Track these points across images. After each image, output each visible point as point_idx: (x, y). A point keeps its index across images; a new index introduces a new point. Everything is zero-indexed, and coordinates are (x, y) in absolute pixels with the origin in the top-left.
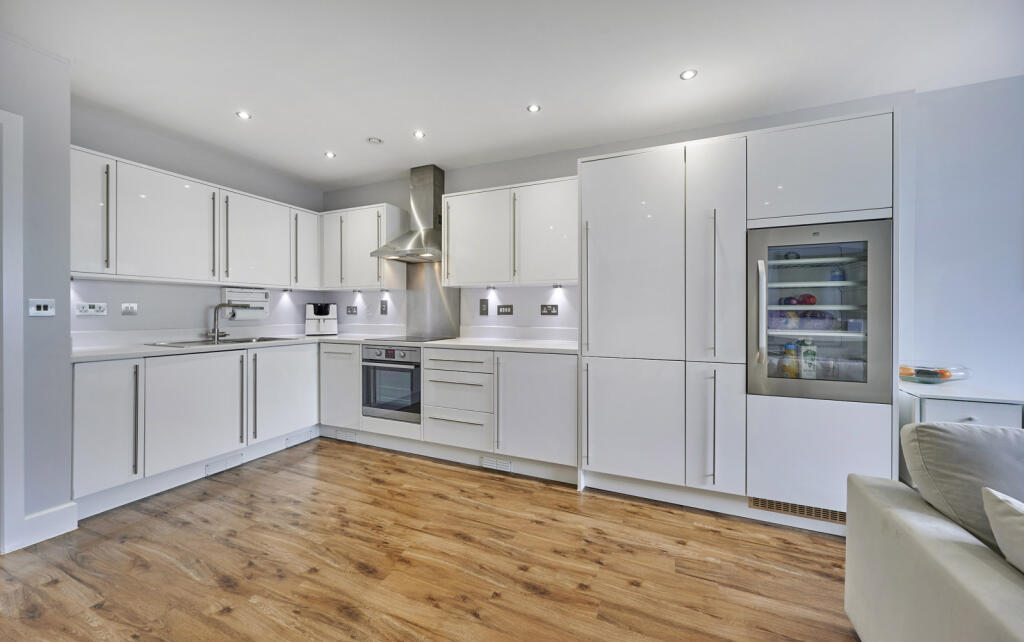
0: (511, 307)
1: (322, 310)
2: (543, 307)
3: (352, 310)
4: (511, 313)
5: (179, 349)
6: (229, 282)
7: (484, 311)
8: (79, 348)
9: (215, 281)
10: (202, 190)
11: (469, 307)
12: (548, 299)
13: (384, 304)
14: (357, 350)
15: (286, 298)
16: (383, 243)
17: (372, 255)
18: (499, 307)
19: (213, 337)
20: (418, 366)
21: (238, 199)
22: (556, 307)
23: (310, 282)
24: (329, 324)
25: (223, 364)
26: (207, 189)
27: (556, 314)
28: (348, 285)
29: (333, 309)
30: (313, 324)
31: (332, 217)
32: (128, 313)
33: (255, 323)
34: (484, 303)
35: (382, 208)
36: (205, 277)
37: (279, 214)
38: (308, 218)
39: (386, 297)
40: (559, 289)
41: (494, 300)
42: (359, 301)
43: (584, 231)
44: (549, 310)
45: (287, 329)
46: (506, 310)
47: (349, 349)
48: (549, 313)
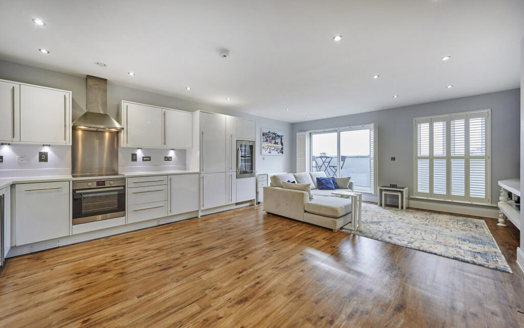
0: (150, 157)
2: (165, 157)
4: (150, 160)
7: (134, 159)
12: (168, 154)
18: (143, 157)
20: (124, 187)
22: (171, 157)
27: (171, 160)
34: (134, 155)
39: (46, 150)
40: (172, 151)
41: (140, 154)
44: (168, 159)
46: (147, 159)
48: (168, 160)
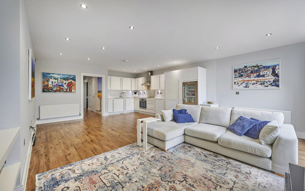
1: (135, 93)
3: (140, 93)
5: (117, 98)
6: (123, 89)
7: (158, 94)
8: (109, 98)
9: (121, 90)
10: (119, 78)
11: (156, 93)
13: (145, 92)
14: (139, 99)
15: (130, 92)
16: (143, 83)
17: (141, 85)
19: (121, 97)
20: (146, 101)
21: (124, 79)
23: (134, 89)
24: (137, 95)
25: (122, 100)
26: (120, 78)
28: (139, 89)
29: (137, 93)
30: (134, 95)
31: (137, 79)
32: (112, 94)
33: (126, 95)
34: (158, 92)
35: (143, 78)
36: (120, 89)
37: (129, 80)
38: (133, 79)
39: (145, 91)
41: (159, 91)
42: (141, 92)
43: (165, 82)
45: (131, 96)
46: (161, 93)
47: (138, 99)
